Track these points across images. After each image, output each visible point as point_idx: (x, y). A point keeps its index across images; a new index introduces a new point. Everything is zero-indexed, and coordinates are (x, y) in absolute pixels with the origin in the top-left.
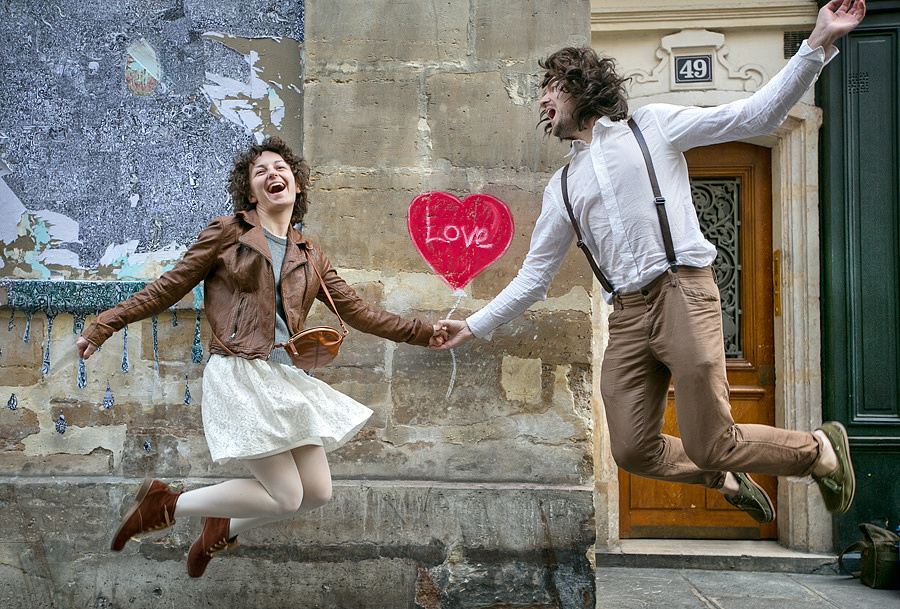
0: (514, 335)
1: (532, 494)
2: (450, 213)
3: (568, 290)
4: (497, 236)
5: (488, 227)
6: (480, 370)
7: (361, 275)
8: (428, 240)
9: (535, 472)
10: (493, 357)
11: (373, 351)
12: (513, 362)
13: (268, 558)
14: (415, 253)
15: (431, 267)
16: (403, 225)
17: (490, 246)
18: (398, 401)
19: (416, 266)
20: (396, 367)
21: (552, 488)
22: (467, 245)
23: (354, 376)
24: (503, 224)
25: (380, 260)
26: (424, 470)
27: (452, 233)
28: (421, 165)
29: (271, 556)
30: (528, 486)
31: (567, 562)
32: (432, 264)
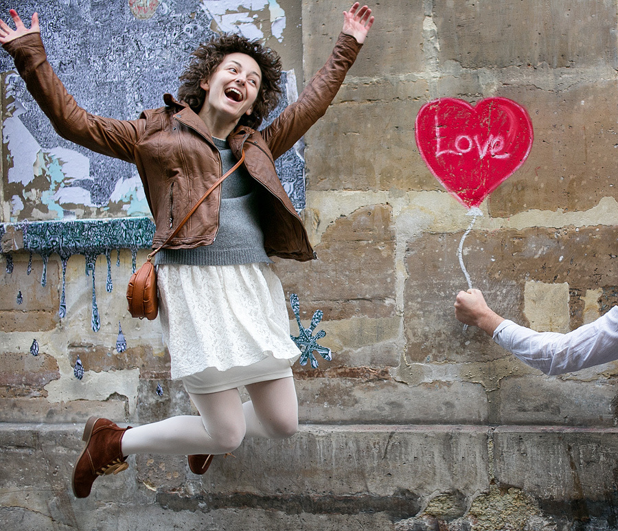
0: (536, 257)
1: (559, 438)
2: (462, 121)
3: (596, 202)
4: (514, 144)
5: (504, 134)
6: (500, 298)
7: (368, 198)
8: (438, 154)
9: (564, 412)
10: (514, 283)
11: (383, 281)
12: (537, 287)
13: (281, 509)
14: (424, 169)
15: (443, 184)
16: (411, 138)
17: (506, 156)
18: (411, 336)
19: (425, 184)
20: (408, 298)
21: (583, 430)
22: (482, 156)
23: (364, 310)
24: (520, 130)
25: (387, 179)
26: (442, 413)
27: (464, 144)
28: (428, 69)
29: (284, 507)
30: (555, 429)
31: (600, 514)
32: (444, 180)
